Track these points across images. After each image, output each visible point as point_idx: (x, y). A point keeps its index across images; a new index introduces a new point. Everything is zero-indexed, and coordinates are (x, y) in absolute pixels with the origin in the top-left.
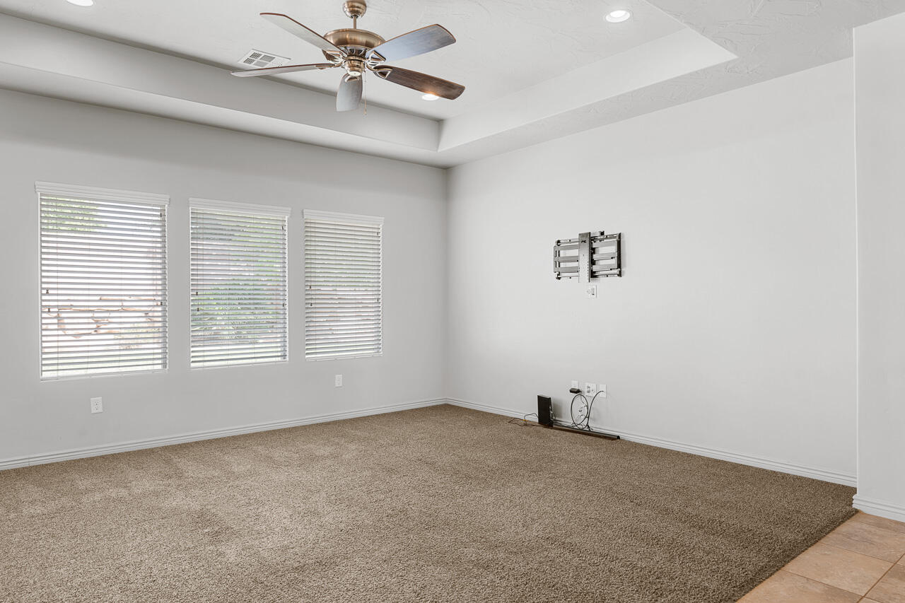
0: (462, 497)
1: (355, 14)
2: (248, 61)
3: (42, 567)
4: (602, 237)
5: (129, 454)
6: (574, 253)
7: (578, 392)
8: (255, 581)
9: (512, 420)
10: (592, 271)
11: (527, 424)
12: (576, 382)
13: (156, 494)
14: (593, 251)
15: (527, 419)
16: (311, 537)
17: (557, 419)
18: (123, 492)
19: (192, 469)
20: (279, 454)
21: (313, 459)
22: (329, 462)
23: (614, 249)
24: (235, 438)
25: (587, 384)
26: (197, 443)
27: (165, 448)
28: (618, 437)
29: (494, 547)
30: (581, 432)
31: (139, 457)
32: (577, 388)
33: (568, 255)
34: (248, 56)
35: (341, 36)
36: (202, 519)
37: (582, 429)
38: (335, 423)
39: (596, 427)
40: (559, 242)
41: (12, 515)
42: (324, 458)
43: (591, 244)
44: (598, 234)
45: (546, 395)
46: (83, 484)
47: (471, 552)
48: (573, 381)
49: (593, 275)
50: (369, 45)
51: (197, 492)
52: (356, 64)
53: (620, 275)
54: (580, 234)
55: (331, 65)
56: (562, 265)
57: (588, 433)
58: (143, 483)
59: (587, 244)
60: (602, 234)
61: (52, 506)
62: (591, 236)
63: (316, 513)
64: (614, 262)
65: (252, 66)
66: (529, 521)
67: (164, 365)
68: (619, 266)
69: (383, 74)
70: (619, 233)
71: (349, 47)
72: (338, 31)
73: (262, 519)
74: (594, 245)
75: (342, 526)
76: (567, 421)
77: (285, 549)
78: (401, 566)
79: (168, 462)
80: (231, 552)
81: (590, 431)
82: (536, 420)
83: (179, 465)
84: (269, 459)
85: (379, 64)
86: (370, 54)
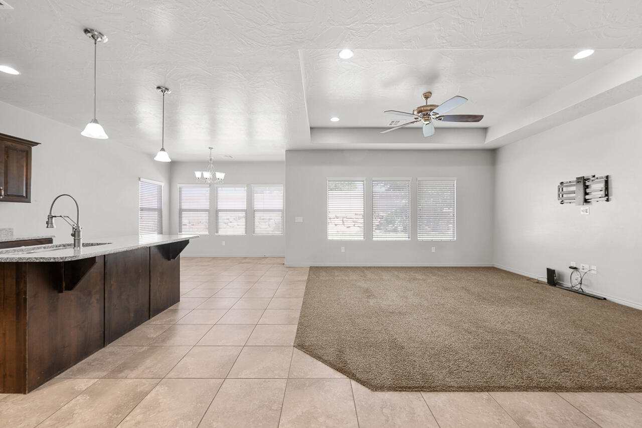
0: (475, 305)
1: (427, 97)
2: (391, 124)
3: (320, 293)
4: (593, 178)
5: (352, 267)
6: (573, 188)
7: (575, 268)
8: (376, 312)
9: (529, 279)
10: (585, 199)
11: (538, 282)
12: (574, 263)
13: (356, 281)
14: (586, 187)
15: (539, 279)
16: (401, 304)
17: (559, 282)
18: (347, 278)
19: (369, 275)
20: (402, 275)
21: (415, 279)
22: (420, 281)
23: (602, 185)
24: (388, 267)
25: (582, 265)
26: (374, 267)
27: (364, 267)
28: (605, 299)
29: (479, 327)
30: (576, 292)
31: (354, 269)
32: (575, 266)
33: (568, 190)
34: (390, 123)
35: (420, 109)
36: (367, 290)
37: (577, 290)
38: (431, 267)
39: (587, 290)
40: (562, 183)
41: (317, 279)
42: (419, 279)
43: (584, 183)
44: (591, 177)
45: (552, 268)
46: (336, 274)
47: (466, 326)
48: (572, 262)
49: (586, 201)
50: (431, 110)
51: (368, 282)
52: (427, 118)
53: (608, 200)
54: (577, 178)
55: (416, 121)
56: (564, 196)
57: (583, 293)
58: (353, 276)
59: (582, 183)
60: (594, 176)
61: (327, 278)
62: (585, 178)
63: (406, 298)
64: (603, 193)
65: (392, 126)
66: (506, 322)
67: (364, 238)
68: (607, 195)
69: (441, 119)
70: (606, 175)
71: (423, 113)
72: (418, 108)
73: (386, 295)
74: (587, 183)
75: (414, 304)
76: (567, 284)
77: (390, 306)
78: (431, 322)
79: (363, 272)
80: (372, 302)
81: (583, 292)
82: (546, 281)
83: (367, 273)
84: (397, 276)
85: (438, 116)
86: (431, 113)
